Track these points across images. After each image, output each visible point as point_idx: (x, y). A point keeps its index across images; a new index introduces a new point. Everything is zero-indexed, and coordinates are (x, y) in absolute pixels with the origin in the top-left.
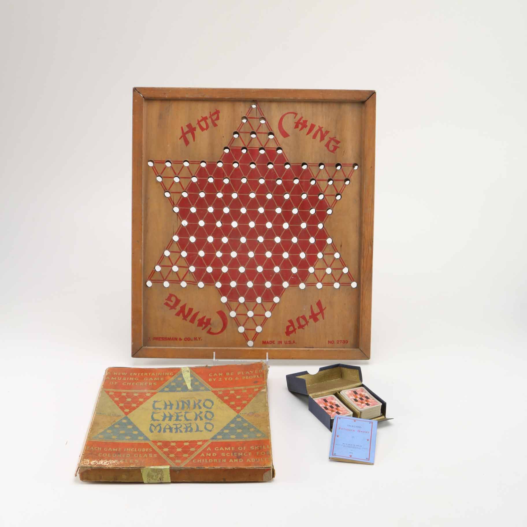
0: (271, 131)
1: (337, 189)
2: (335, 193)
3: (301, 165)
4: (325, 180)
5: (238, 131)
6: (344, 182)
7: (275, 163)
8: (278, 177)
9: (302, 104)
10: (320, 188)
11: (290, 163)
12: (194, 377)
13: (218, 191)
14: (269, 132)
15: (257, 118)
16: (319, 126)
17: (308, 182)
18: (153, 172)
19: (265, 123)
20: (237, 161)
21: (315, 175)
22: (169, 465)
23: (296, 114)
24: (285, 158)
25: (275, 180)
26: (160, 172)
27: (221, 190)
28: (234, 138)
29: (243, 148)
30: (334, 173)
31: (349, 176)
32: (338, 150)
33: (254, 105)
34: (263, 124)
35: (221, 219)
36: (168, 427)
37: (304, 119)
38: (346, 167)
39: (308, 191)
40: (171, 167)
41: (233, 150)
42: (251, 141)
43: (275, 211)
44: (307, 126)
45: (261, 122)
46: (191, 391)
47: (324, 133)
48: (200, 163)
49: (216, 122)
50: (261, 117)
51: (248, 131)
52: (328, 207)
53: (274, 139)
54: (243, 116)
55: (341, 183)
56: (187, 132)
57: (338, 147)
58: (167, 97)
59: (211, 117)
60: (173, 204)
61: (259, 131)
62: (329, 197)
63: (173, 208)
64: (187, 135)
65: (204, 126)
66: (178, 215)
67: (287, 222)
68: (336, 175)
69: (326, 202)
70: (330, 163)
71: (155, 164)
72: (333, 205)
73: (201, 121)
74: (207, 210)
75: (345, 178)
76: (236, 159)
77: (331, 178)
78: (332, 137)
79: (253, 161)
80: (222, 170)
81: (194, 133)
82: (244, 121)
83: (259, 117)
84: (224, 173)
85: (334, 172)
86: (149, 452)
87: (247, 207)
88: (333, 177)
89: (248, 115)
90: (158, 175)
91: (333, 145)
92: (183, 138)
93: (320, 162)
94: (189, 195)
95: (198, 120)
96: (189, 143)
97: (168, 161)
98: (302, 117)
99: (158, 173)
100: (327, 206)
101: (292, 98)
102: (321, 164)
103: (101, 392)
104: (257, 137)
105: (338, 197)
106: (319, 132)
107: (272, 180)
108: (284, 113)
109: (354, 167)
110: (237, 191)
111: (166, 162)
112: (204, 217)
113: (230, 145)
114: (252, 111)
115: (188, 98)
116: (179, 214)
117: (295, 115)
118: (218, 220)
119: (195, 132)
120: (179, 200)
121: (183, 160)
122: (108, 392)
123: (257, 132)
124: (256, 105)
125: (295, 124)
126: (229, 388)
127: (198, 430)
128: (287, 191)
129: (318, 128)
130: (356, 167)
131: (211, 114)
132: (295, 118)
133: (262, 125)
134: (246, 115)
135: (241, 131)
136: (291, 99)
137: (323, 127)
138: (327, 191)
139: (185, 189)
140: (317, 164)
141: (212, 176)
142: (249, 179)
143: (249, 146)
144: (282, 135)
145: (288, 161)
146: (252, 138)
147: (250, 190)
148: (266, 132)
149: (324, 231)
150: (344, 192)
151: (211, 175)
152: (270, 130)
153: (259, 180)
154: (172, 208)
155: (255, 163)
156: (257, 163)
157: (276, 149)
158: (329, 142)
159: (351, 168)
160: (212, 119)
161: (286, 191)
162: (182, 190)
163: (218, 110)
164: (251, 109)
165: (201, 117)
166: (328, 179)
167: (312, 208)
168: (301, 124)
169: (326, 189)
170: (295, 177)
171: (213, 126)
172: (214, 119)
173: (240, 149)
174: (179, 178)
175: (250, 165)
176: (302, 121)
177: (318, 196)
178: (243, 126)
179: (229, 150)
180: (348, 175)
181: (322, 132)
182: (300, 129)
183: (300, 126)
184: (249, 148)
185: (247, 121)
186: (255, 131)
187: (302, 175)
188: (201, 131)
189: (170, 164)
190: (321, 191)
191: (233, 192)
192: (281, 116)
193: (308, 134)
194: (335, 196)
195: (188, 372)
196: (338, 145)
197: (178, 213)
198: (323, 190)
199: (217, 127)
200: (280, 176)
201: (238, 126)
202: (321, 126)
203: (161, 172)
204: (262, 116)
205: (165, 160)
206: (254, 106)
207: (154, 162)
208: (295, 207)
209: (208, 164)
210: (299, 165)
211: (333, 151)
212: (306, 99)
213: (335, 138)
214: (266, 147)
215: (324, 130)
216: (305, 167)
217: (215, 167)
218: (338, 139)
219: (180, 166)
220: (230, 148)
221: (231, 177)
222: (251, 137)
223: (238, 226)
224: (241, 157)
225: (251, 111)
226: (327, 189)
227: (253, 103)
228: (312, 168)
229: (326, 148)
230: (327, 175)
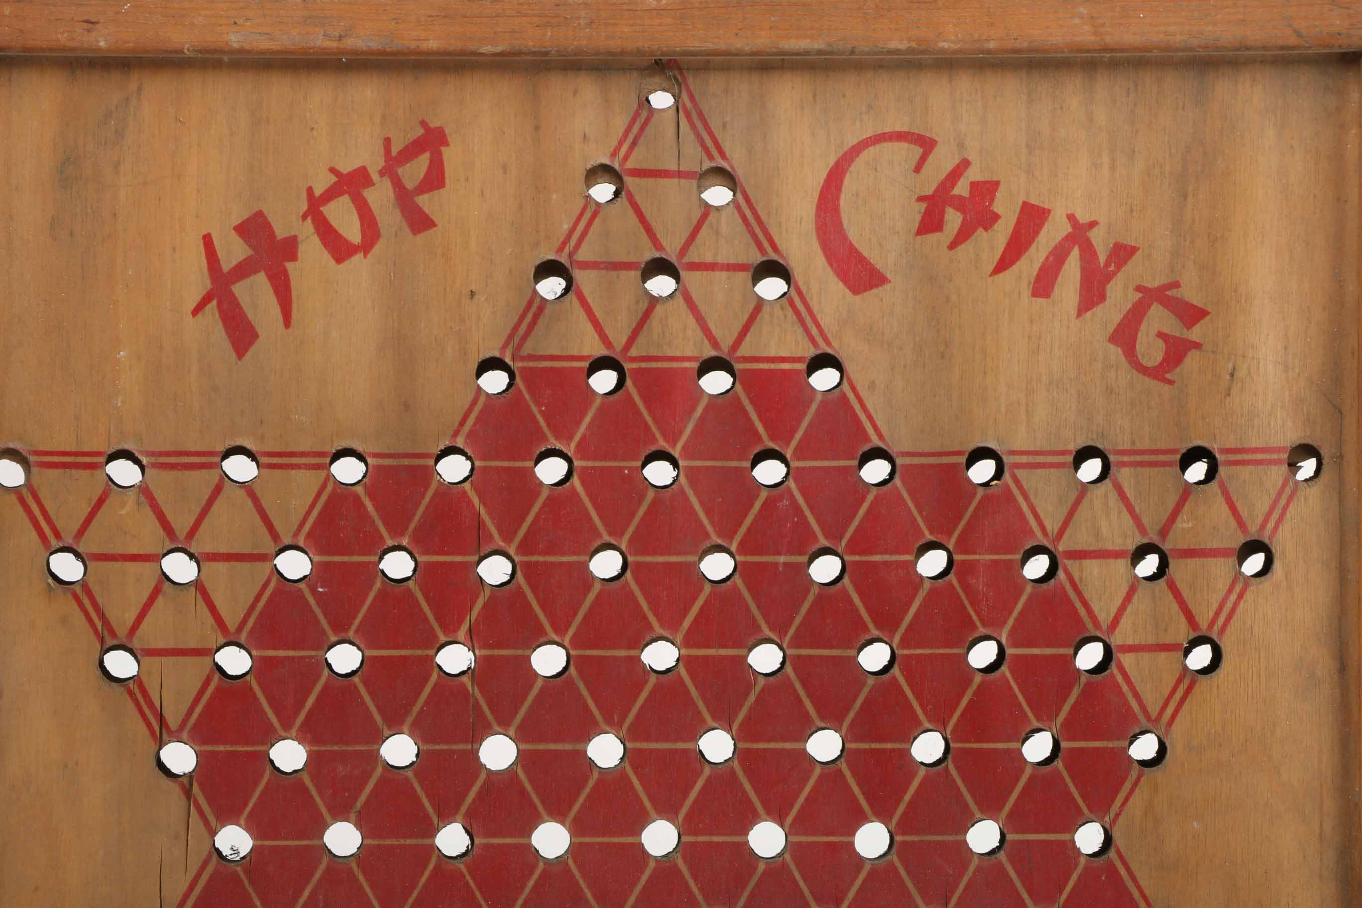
0: (773, 256)
1: (1194, 611)
2: (1183, 635)
3: (963, 460)
4: (1117, 555)
5: (563, 259)
6: (1233, 560)
7: (800, 453)
8: (824, 542)
9: (965, 83)
10: (1085, 604)
11: (893, 450)
13: (443, 638)
14: (759, 258)
15: (680, 174)
16: (1071, 218)
17: (1008, 564)
18: (27, 523)
19: (734, 201)
20: (559, 446)
21: (1052, 526)
23: (927, 144)
24: (858, 422)
25: (805, 559)
26: (69, 526)
27: (465, 627)
28: (538, 300)
29: (599, 364)
30: (1171, 506)
31: (1263, 526)
32: (1192, 361)
33: (659, 93)
34: (718, 209)
35: (464, 809)
37: (973, 174)
38: (1245, 472)
39: (1011, 622)
40: (143, 489)
41: (531, 376)
42: (647, 315)
43: (805, 750)
44: (996, 217)
45: (703, 196)
47: (1102, 258)
48: (328, 460)
49: (424, 201)
50: (707, 165)
51: (625, 259)
52: (1138, 721)
53: (792, 304)
54: (591, 164)
55: (1221, 568)
56: (243, 270)
57: (1197, 346)
58: (102, 44)
59: (388, 171)
60: (157, 727)
61: (693, 256)
62: (1145, 658)
63: (160, 748)
64: (239, 289)
65: (352, 231)
66: (188, 793)
67: (883, 816)
68: (1183, 523)
69: (1125, 688)
70: (1146, 445)
71: (34, 470)
72: (1169, 711)
73: (330, 195)
74: (375, 757)
75: (1240, 540)
76: (557, 438)
77: (1153, 537)
78: (1154, 283)
79: (662, 444)
80: (470, 502)
81: (285, 273)
82: (603, 192)
83: (698, 170)
84: (480, 524)
85: (1171, 501)
87: (629, 730)
88: (1164, 532)
89: (626, 158)
90: (55, 544)
91: (1160, 335)
92: (214, 302)
93: (1081, 442)
94: (260, 667)
95: (310, 191)
96: (255, 336)
97: (127, 455)
98: (965, 164)
99: (57, 535)
100: (1127, 716)
101: (903, 46)
102: (1083, 455)
104: (683, 292)
105: (1200, 657)
106: (1074, 258)
107: (782, 559)
108: (851, 141)
109: (1293, 466)
110: (560, 629)
111: (107, 462)
112: (359, 804)
113: (519, 347)
114: (649, 130)
115: (241, 51)
116: (195, 786)
117: (918, 151)
118: (446, 818)
119: (290, 266)
120: (197, 700)
121: (221, 448)
123: (686, 260)
124: (676, 87)
125: (923, 206)
128: (879, 625)
129: (1068, 229)
130: (1308, 467)
131: (394, 152)
132: (918, 169)
133: (712, 217)
134: (614, 154)
135: (583, 255)
136: (897, 52)
137: (1093, 224)
138: (1126, 622)
139: (232, 627)
140: (1063, 453)
141: (405, 543)
142: (637, 553)
143: (634, 352)
144: (843, 275)
145: (881, 436)
146: (654, 301)
147: (650, 627)
148: (742, 259)
149: (1116, 872)
150: (1235, 623)
151: (402, 534)
152: (766, 245)
153: (701, 559)
154: (154, 748)
155: (676, 453)
156: (688, 452)
157: (802, 366)
158: (1136, 315)
159: (1278, 473)
160: (397, 184)
161: (871, 625)
162: (215, 637)
163: (434, 123)
164: (644, 114)
165: (333, 170)
166: (1131, 546)
167: (1039, 730)
168: (960, 204)
169: (1122, 609)
170: (929, 537)
171: (407, 230)
172: (410, 185)
173: (580, 369)
174: (192, 556)
175: (644, 466)
176: (962, 189)
177: (1070, 651)
178: (597, 221)
179: (512, 376)
180: (1260, 520)
181: (1088, 250)
182: (951, 238)
183: (953, 219)
184: (633, 359)
185: (617, 194)
186: (671, 255)
187: (968, 524)
188: (332, 262)
189: (136, 468)
190: (1090, 625)
191: (538, 639)
192: (832, 161)
193: (1002, 266)
194: (1181, 653)
196: (1195, 334)
197: (190, 776)
198: (1105, 616)
199: (432, 231)
200: (834, 531)
201: (566, 227)
202: (1083, 217)
203: (76, 526)
204: (711, 157)
205: (101, 449)
206: (661, 100)
207: (32, 459)
208: (928, 725)
209: (378, 468)
210: (945, 460)
211: (1159, 373)
212: (992, 45)
213: (1176, 285)
214: (739, 353)
215: (1101, 241)
216: (982, 472)
217: (427, 487)
218: (1190, 293)
219: (201, 482)
220: (516, 366)
221: (525, 547)
222: (646, 292)
223: (574, 849)
224: (587, 420)
225: (642, 129)
226: (1129, 609)
227: (657, 80)
228: (1031, 479)
229: (1116, 353)
230: (1126, 517)
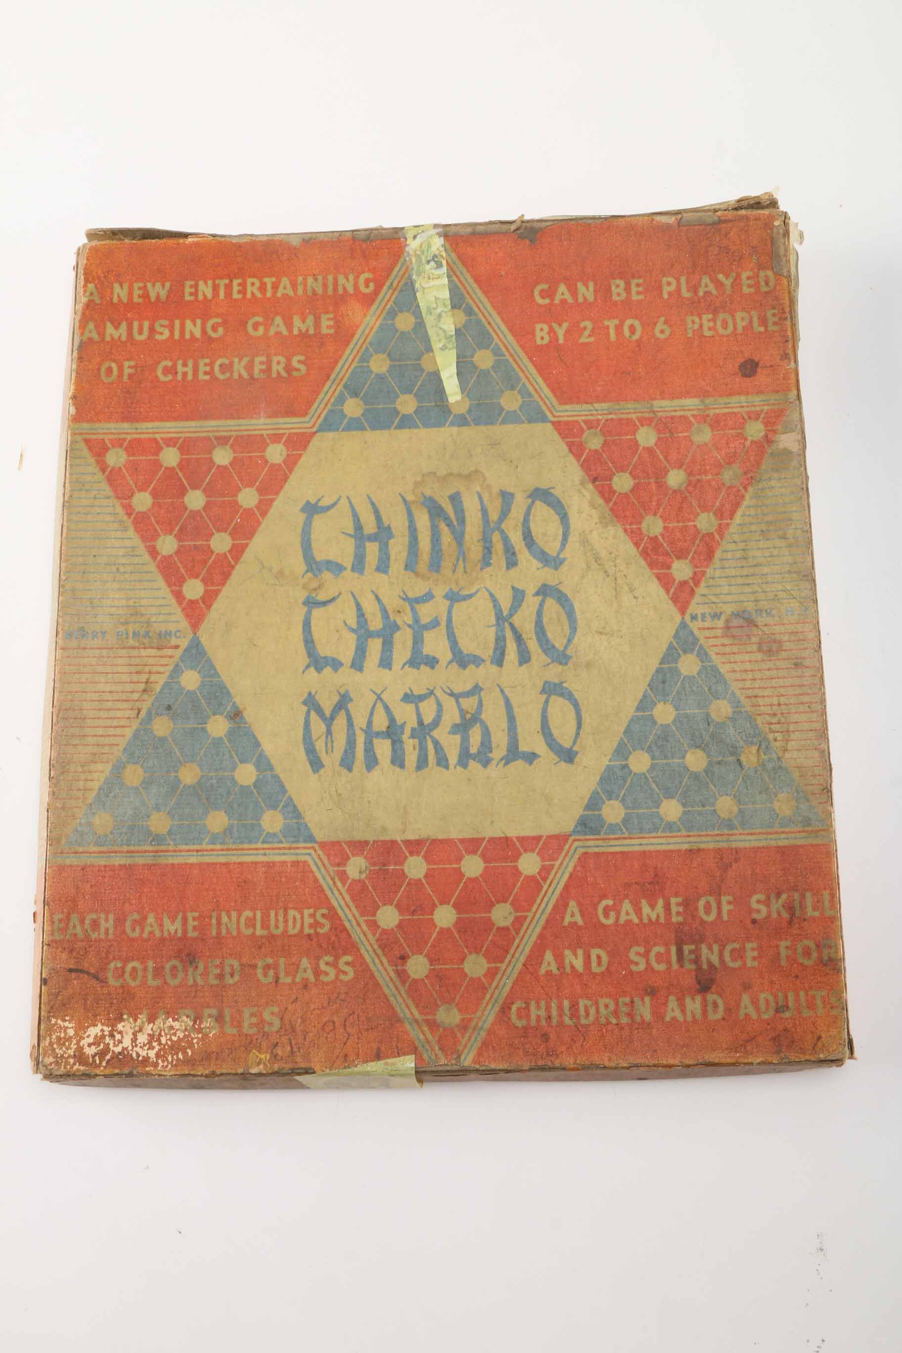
12: (469, 312)
22: (413, 1050)
36: (381, 722)
46: (462, 421)
86: (317, 934)
103: (71, 454)
122: (98, 449)
126: (630, 405)
127: (514, 753)
195: (439, 265)
